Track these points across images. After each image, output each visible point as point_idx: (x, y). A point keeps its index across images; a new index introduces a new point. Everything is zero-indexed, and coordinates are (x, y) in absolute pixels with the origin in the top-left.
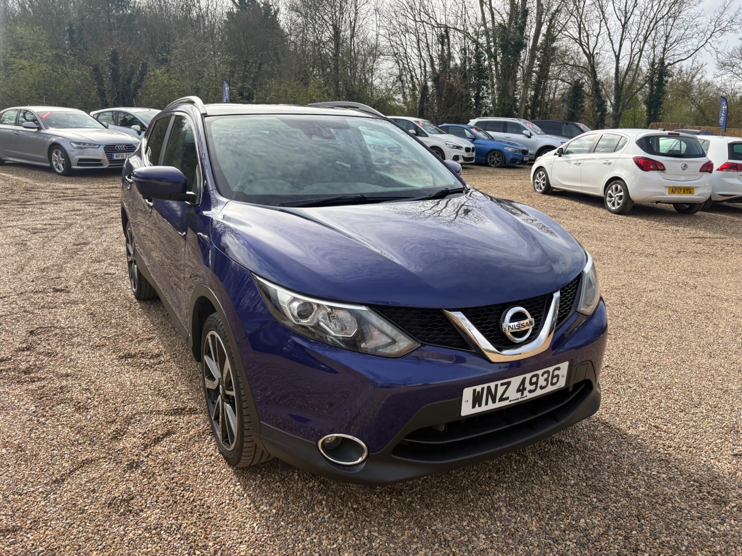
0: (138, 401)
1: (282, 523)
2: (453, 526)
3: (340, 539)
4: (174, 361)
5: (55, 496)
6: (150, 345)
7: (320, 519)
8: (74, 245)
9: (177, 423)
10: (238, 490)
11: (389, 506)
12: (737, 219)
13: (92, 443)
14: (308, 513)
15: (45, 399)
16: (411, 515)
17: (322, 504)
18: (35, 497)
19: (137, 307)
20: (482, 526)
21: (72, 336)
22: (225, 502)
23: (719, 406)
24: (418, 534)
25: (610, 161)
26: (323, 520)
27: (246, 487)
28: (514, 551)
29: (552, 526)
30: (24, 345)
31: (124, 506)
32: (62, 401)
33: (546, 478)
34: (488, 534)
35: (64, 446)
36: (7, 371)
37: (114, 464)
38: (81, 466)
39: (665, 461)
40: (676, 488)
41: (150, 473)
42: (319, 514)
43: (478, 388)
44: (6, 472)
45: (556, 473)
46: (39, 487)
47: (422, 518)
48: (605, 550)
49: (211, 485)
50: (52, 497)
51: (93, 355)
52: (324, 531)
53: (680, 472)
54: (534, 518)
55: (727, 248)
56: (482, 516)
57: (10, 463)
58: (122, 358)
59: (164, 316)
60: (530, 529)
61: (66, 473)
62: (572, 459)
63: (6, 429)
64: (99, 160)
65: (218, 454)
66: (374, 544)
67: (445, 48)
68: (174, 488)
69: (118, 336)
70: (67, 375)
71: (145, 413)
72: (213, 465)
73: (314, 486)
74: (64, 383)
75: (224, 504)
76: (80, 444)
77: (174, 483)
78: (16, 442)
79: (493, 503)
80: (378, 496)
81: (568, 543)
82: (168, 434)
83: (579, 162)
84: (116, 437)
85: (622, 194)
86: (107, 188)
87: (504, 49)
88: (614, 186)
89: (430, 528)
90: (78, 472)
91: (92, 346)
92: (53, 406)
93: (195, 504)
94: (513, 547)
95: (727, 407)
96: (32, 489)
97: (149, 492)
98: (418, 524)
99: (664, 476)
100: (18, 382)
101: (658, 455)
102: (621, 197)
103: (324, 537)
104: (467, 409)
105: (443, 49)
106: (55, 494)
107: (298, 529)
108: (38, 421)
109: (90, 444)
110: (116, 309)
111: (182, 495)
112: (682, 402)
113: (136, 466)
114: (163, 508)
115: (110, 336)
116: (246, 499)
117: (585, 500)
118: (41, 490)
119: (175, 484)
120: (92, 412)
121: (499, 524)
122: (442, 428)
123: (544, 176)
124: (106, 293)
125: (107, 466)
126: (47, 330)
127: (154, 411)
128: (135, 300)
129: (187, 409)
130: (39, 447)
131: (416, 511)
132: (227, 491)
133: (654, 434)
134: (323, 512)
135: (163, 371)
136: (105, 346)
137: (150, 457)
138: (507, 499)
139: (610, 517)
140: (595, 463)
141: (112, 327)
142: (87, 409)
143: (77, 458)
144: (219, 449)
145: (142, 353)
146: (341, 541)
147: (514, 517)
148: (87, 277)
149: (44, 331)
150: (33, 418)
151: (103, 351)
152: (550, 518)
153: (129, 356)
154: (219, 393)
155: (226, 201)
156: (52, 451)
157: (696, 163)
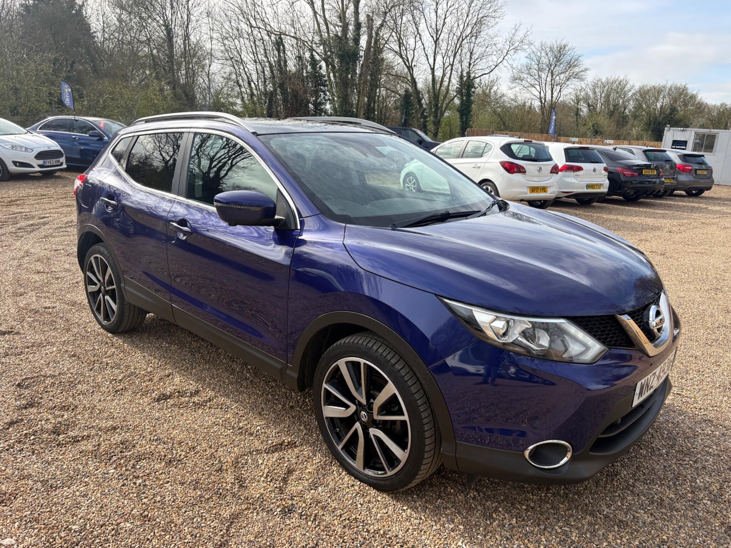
0: (225, 443)
1: (479, 536)
3: (544, 540)
4: (221, 396)
6: (177, 380)
7: (507, 526)
9: (286, 459)
10: (410, 514)
11: (550, 502)
13: (221, 496)
14: (491, 523)
15: (114, 458)
16: (573, 506)
17: (500, 512)
19: (118, 341)
20: (633, 502)
21: (72, 384)
23: (701, 370)
24: (594, 521)
25: (479, 165)
26: (511, 526)
27: (413, 509)
28: (673, 517)
29: (681, 490)
30: (24, 402)
32: (139, 458)
33: (644, 452)
34: (643, 508)
35: (193, 505)
36: (34, 435)
37: (265, 513)
38: (231, 522)
39: (708, 421)
41: (311, 515)
42: (503, 521)
43: (643, 381)
45: (648, 446)
47: (586, 506)
49: (379, 515)
51: (122, 402)
52: (521, 535)
53: (725, 428)
54: (664, 487)
56: (626, 494)
57: (149, 537)
58: (159, 400)
59: (158, 348)
60: (669, 497)
61: (224, 534)
63: (105, 500)
65: (359, 483)
66: (573, 538)
67: (281, 54)
68: (351, 525)
69: (129, 377)
70: (115, 429)
71: (245, 455)
72: (363, 495)
73: (475, 496)
74: (118, 437)
75: (410, 531)
76: (208, 499)
77: (345, 520)
80: (532, 494)
81: (704, 501)
82: (290, 472)
84: (241, 485)
89: (600, 514)
90: (234, 530)
92: (134, 465)
93: (388, 536)
94: (669, 514)
95: (707, 370)
98: (586, 512)
99: (717, 433)
100: (58, 445)
101: (699, 417)
103: (526, 541)
104: (636, 402)
105: (279, 56)
107: (498, 539)
108: (135, 483)
109: (219, 497)
110: (96, 347)
111: (365, 530)
113: (288, 510)
115: (120, 378)
116: (427, 521)
117: (685, 464)
120: (190, 464)
123: (414, 180)
124: (68, 330)
125: (259, 517)
127: (253, 451)
128: (110, 335)
129: (286, 444)
130: (164, 512)
131: (576, 500)
132: (400, 517)
133: (682, 400)
134: (505, 518)
135: (221, 408)
136: (125, 389)
137: (295, 498)
138: (631, 476)
139: (713, 474)
140: (666, 432)
141: (112, 368)
142: (179, 460)
143: (220, 515)
144: (356, 478)
145: (179, 392)
146: (545, 542)
147: (650, 489)
148: (27, 313)
149: (34, 382)
150: (125, 481)
151: (128, 396)
152: (674, 484)
153: (164, 397)
154: (359, 419)
155: (344, 225)
156: (185, 513)
157: (547, 166)
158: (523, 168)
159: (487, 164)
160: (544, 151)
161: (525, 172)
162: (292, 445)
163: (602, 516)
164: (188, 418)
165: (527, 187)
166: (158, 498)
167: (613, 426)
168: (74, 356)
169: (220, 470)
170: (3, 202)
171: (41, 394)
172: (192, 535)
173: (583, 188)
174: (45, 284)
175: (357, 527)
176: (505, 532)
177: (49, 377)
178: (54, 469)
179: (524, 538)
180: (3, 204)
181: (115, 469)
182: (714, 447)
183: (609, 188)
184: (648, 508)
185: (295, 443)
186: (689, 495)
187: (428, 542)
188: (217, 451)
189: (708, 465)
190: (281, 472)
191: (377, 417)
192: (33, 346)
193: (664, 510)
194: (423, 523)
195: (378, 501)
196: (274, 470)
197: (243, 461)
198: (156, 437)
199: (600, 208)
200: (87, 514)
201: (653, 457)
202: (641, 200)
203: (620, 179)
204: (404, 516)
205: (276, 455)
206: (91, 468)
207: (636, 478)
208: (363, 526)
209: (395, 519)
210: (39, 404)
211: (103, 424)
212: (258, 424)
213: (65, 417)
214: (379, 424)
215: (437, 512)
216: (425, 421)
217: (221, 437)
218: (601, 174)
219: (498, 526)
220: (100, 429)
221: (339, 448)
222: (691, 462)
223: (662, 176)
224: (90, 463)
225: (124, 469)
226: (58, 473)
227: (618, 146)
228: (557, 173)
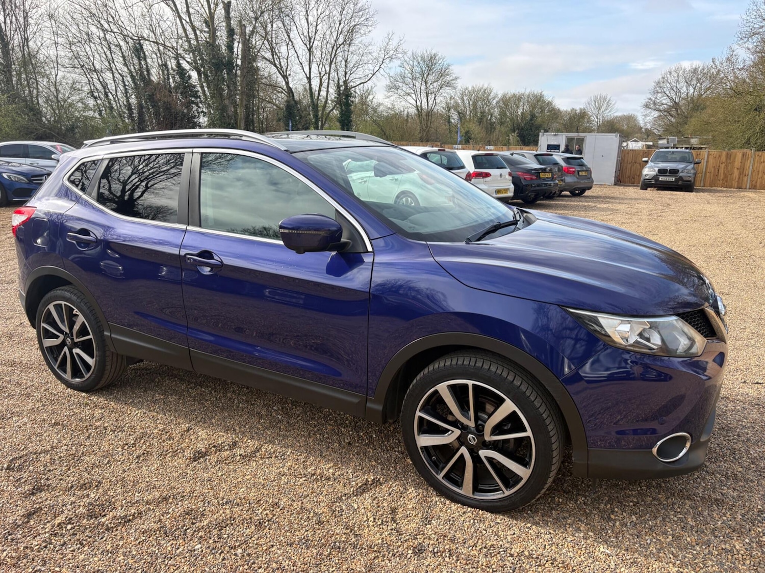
20: (713, 481)
21: (76, 457)
27: (537, 525)
29: (744, 463)
30: (28, 487)
34: (723, 484)
42: (623, 520)
51: (152, 468)
52: (647, 530)
54: (728, 463)
56: (703, 475)
59: (153, 402)
65: (469, 509)
71: (335, 502)
73: (584, 501)
76: (329, 555)
77: (482, 548)
80: (630, 490)
82: (393, 511)
88: (405, 198)
115: (132, 442)
117: (733, 440)
120: (283, 522)
127: (341, 496)
129: (370, 483)
134: (624, 517)
137: (418, 537)
145: (214, 446)
153: (200, 455)
154: (464, 444)
157: (463, 173)
160: (457, 160)
162: (376, 483)
164: (244, 473)
166: (274, 565)
168: (56, 424)
169: (320, 522)
171: (44, 474)
175: (499, 553)
176: (632, 531)
177: (41, 453)
178: (122, 557)
179: (651, 532)
181: (199, 543)
182: (745, 420)
183: (513, 193)
184: (728, 484)
185: (379, 480)
186: (752, 466)
187: (571, 554)
188: (303, 503)
190: (386, 513)
191: (489, 438)
193: (741, 484)
194: (554, 536)
195: (499, 523)
196: (377, 512)
197: (337, 509)
198: (225, 500)
202: (538, 202)
203: (522, 183)
204: (533, 533)
205: (367, 496)
206: (169, 549)
208: (504, 551)
209: (526, 538)
210: (48, 486)
211: (148, 496)
212: (327, 468)
213: (93, 496)
214: (493, 445)
215: (559, 523)
218: (505, 179)
219: (622, 526)
220: (148, 503)
221: (440, 477)
222: (735, 437)
223: (555, 179)
225: (212, 542)
228: (471, 180)
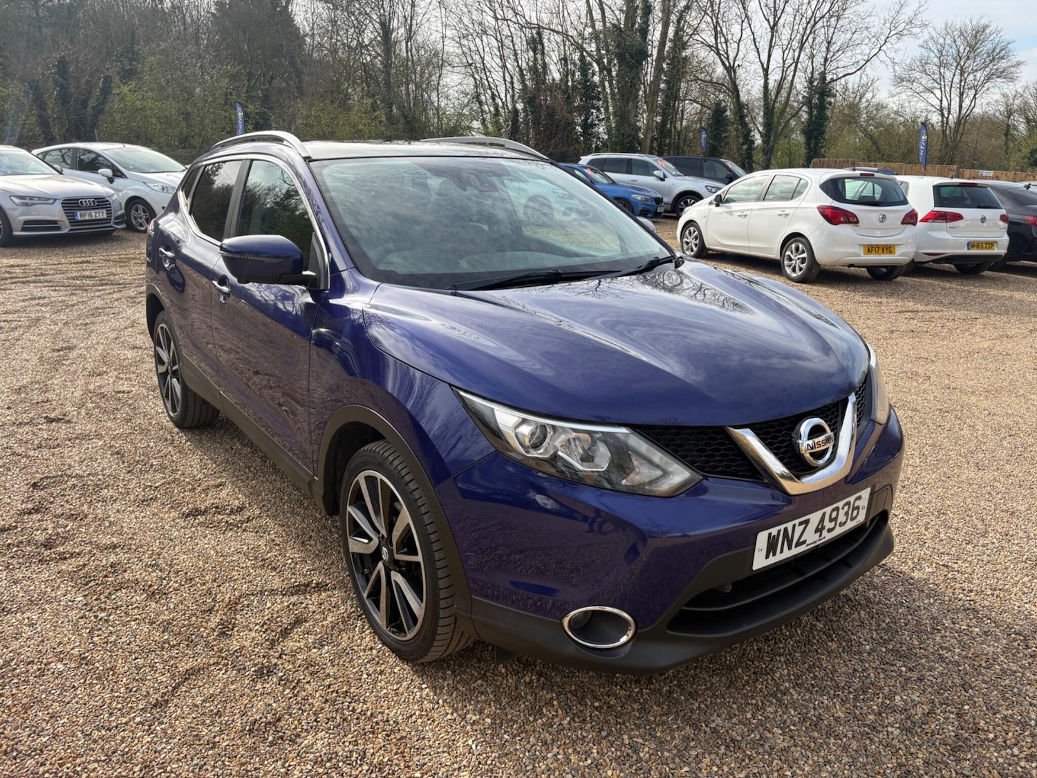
0: (236, 577)
1: (506, 736)
2: (734, 720)
3: (595, 751)
4: (268, 516)
5: (163, 726)
6: (223, 494)
7: (555, 726)
8: (54, 350)
9: (304, 605)
10: (427, 695)
11: (642, 700)
12: (948, 285)
13: (191, 643)
14: (535, 720)
15: (92, 583)
16: (674, 710)
17: (553, 706)
18: (132, 731)
19: (182, 438)
20: (772, 716)
21: (98, 488)
22: (415, 714)
23: (1011, 533)
24: (693, 736)
25: (787, 212)
26: (560, 727)
27: (436, 689)
28: (825, 747)
29: (861, 709)
30: (30, 506)
31: (271, 732)
32: (120, 587)
33: (833, 646)
34: (783, 726)
35: (150, 651)
36: (18, 546)
37: (234, 672)
38: (186, 679)
39: (971, 611)
40: (996, 644)
41: (293, 681)
42: (553, 719)
43: (774, 531)
44: (74, 698)
45: (844, 637)
46: (133, 715)
47: (691, 712)
48: (938, 734)
49: (385, 691)
50: (158, 728)
51: (143, 514)
52: (567, 742)
53: (995, 623)
54: (835, 700)
55: (948, 324)
56: (768, 703)
57: (76, 684)
58: (188, 515)
59: (227, 450)
60: (836, 715)
61: (168, 691)
62: (856, 616)
63: (50, 633)
64: (55, 222)
65: (380, 646)
66: (642, 755)
67: (539, 56)
68: (336, 700)
69: (169, 484)
70: (115, 547)
71: (253, 594)
72: (378, 663)
73: (531, 681)
74: (113, 558)
75: (414, 717)
76: (174, 646)
77: (332, 692)
78: (76, 652)
79: (777, 685)
80: (621, 687)
81: (890, 729)
82: (298, 622)
83: (745, 213)
84: (224, 633)
85: (804, 255)
86: (74, 263)
87: (621, 57)
88: (793, 246)
89: (707, 726)
90: (184, 689)
91: (134, 501)
92: (110, 594)
93: (375, 720)
94: (821, 741)
95: (1021, 534)
96: (124, 720)
97: (300, 709)
98: (688, 720)
99: (977, 630)
100: (40, 561)
101: (961, 603)
102: (803, 260)
103: (570, 751)
104: (760, 561)
105: (536, 59)
106: (161, 723)
107: (531, 743)
108: (96, 617)
109: (188, 645)
110: (152, 444)
111: (351, 709)
112: (964, 531)
113: (268, 672)
114: (329, 729)
115: (157, 485)
116: (444, 706)
117: (892, 671)
118: (138, 719)
119: (335, 694)
120: (175, 599)
121: (793, 712)
122: (729, 589)
123: (696, 233)
124: (129, 421)
125: (225, 676)
126: (58, 480)
127: (266, 591)
128: (176, 430)
129: (313, 585)
130: (111, 656)
131: (681, 703)
132: (411, 697)
133: (945, 576)
134: (557, 716)
135: (257, 532)
136: (155, 499)
137: (284, 657)
138: (792, 677)
139: (930, 690)
140: (887, 620)
141: (155, 471)
142: (165, 594)
143: (177, 667)
144: (380, 639)
145: (217, 507)
146: (596, 754)
147: (810, 700)
148: (91, 398)
149: (54, 482)
150: (87, 613)
151: (155, 506)
152: (856, 698)
153: (196, 513)
154: (381, 559)
155: (376, 283)
156: (134, 660)
157: (898, 213)
158: (855, 216)
159: (798, 211)
160: (895, 190)
161: (857, 222)
162: (321, 587)
163: (708, 729)
164: (208, 542)
165: (860, 245)
166: (112, 639)
167: (711, 596)
168: (118, 453)
169: (210, 610)
170: (139, 259)
171: (54, 498)
172: (127, 688)
173: (963, 248)
174: (135, 362)
175: (343, 703)
176: (547, 735)
177: (74, 477)
178: (19, 589)
179: (570, 745)
180: (138, 261)
181: (84, 596)
183: (1009, 248)
184: (792, 728)
185: (327, 585)
186: (872, 717)
187: (430, 734)
188: (220, 586)
189: (930, 675)
190: (284, 621)
191: (397, 557)
192: (76, 438)
193: (816, 734)
194: (437, 709)
195: (394, 673)
196: (277, 617)
197: (245, 602)
199: (992, 279)
200: (22, 646)
201: (845, 655)
203: (1032, 234)
204: (417, 697)
205: (294, 599)
206: (59, 593)
207: (800, 681)
208: (350, 703)
209: (403, 699)
210: (47, 509)
211: (105, 540)
212: (293, 554)
213: (68, 527)
214: (402, 567)
215: (467, 697)
216: (439, 564)
217: (236, 568)
218: (997, 225)
219: (543, 724)
220: (98, 547)
221: (365, 595)
222: (903, 669)
224: (62, 586)
225: (95, 598)
226: (21, 595)
227: (1032, 183)
228: (914, 224)
